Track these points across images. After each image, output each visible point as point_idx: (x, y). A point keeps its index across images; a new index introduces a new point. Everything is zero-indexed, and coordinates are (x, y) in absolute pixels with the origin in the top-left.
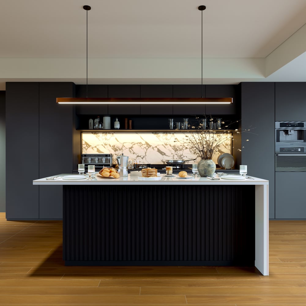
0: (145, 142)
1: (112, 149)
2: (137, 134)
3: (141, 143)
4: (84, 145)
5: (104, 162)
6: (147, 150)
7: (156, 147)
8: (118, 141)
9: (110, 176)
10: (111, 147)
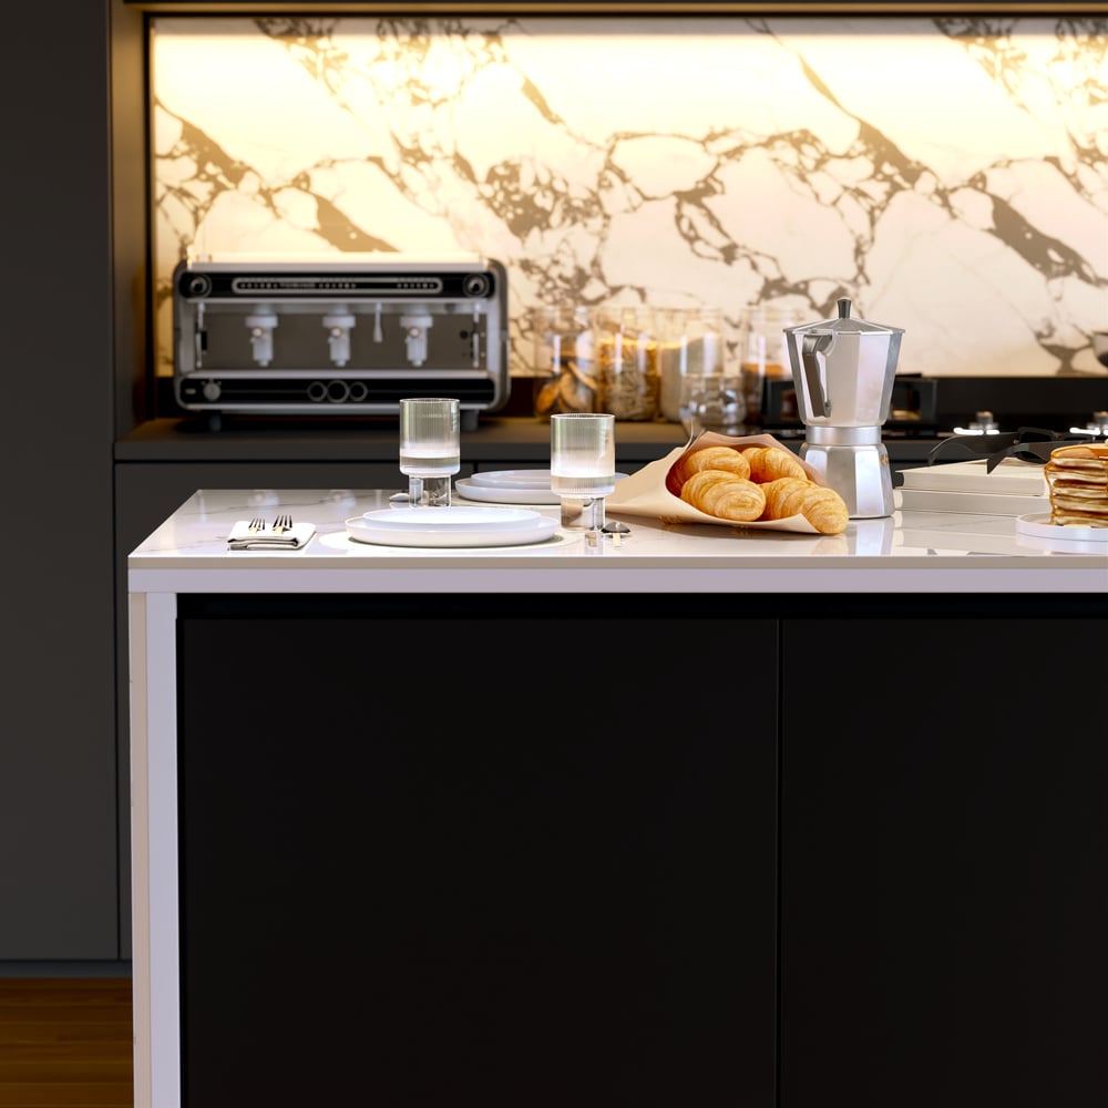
0: (855, 128)
1: (490, 202)
2: (768, 32)
3: (814, 141)
4: (170, 156)
5: (418, 351)
6: (873, 222)
7: (978, 182)
8: (555, 121)
9: (765, 517)
10: (470, 175)
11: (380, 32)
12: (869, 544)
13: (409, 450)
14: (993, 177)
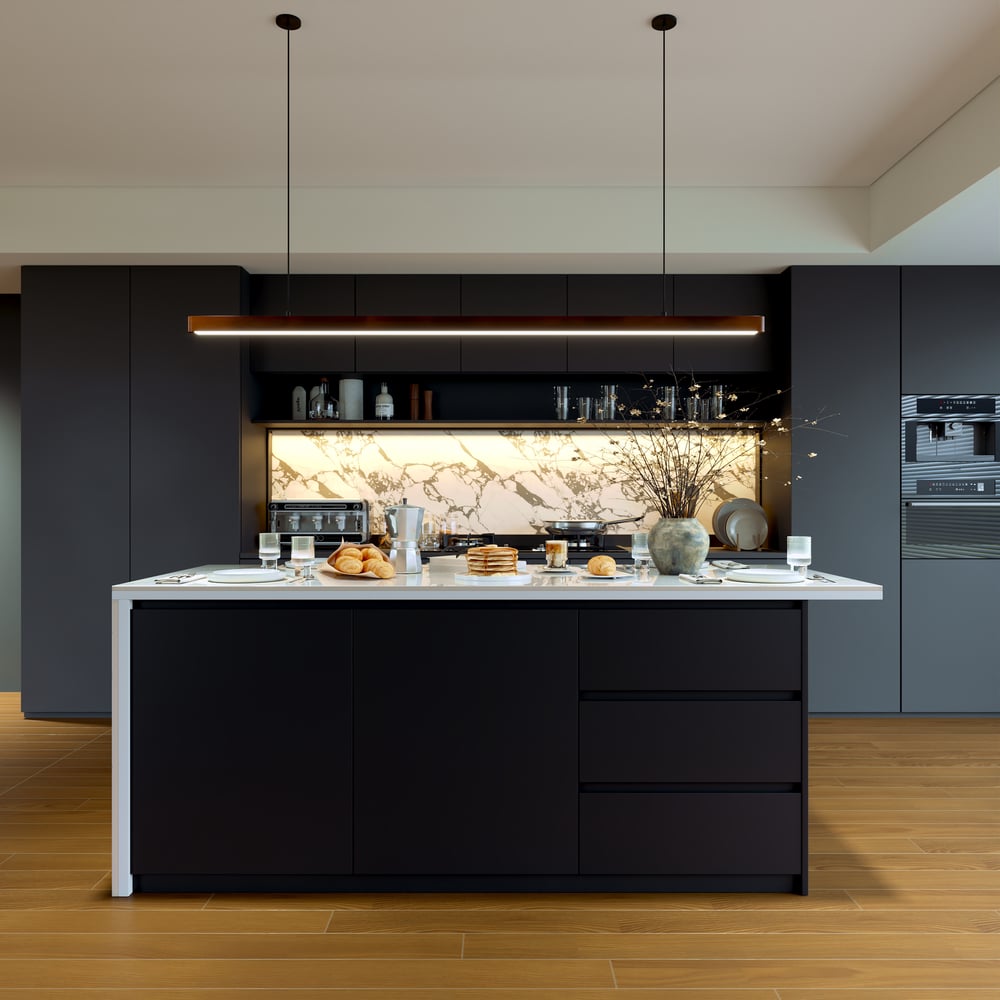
0: (476, 462)
1: (369, 484)
2: (450, 434)
3: (464, 466)
4: (276, 471)
5: (342, 526)
6: (481, 490)
7: (512, 478)
8: (389, 460)
9: (363, 571)
10: (364, 477)
11: (338, 435)
12: (411, 582)
13: (262, 550)
14: (516, 476)
